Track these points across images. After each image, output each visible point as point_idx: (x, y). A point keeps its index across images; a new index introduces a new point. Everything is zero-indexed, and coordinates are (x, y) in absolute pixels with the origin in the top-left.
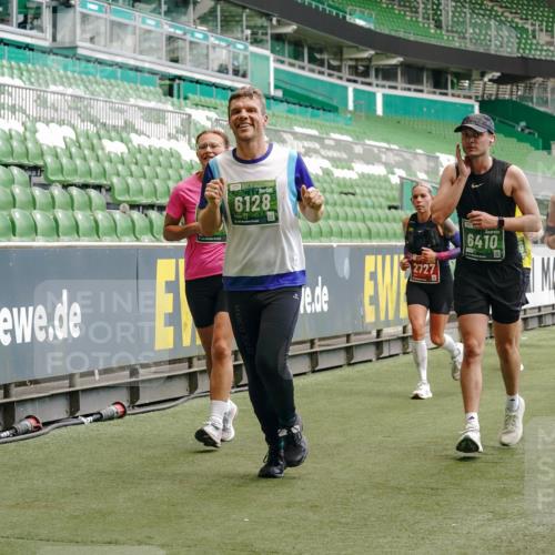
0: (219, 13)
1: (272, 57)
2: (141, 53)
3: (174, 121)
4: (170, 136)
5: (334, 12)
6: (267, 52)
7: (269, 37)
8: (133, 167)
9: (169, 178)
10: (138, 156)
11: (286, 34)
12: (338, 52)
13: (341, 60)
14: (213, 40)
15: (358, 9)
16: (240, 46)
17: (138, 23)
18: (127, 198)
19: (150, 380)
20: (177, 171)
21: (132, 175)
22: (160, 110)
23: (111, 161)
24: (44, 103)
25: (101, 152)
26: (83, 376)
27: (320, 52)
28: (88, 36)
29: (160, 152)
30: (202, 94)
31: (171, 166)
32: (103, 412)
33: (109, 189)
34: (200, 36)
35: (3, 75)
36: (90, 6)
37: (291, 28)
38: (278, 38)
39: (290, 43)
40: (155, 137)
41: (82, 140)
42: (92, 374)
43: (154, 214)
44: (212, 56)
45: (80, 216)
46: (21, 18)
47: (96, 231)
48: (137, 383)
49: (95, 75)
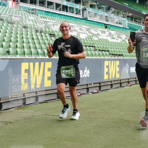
0: (116, 11)
1: (127, 20)
2: (100, 19)
3: (107, 33)
4: (107, 36)
5: (139, 11)
6: (126, 19)
7: (126, 16)
8: (99, 43)
9: (106, 45)
10: (100, 40)
11: (129, 16)
12: (140, 20)
13: (141, 21)
14: (115, 17)
15: (144, 11)
16: (120, 18)
17: (100, 13)
18: (98, 49)
19: (103, 86)
20: (108, 43)
21: (99, 44)
22: (104, 31)
23: (95, 41)
24: (81, 30)
25: (93, 40)
26: (90, 84)
27: (137, 19)
28: (90, 16)
29: (105, 40)
30: (113, 28)
31: (107, 42)
32: (94, 92)
33: (95, 47)
34: (112, 16)
35: (73, 24)
36: (90, 10)
37: (130, 15)
38: (128, 16)
39: (130, 18)
40: (104, 36)
41: (89, 37)
42: (92, 84)
43: (104, 52)
44: (115, 20)
45: (89, 52)
46: (76, 12)
47: (92, 55)
48: (101, 86)
49: (91, 24)
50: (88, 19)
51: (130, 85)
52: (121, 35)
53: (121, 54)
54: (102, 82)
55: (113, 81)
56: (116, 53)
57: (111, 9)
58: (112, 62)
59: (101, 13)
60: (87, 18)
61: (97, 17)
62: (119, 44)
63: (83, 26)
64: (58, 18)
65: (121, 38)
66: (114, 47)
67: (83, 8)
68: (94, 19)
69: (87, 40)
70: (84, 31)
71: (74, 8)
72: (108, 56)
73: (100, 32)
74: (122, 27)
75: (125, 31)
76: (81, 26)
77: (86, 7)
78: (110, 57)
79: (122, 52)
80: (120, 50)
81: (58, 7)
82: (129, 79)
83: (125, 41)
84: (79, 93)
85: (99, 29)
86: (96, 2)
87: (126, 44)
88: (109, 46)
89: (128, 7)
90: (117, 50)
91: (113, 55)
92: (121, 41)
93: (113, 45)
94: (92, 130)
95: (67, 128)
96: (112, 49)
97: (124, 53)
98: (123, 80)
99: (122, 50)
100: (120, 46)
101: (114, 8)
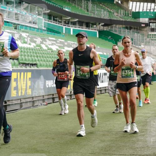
0: (29, 7)
1: (43, 19)
2: (8, 18)
3: (17, 36)
5: (60, 7)
6: (41, 18)
7: (42, 14)
11: (47, 13)
12: (61, 18)
13: (62, 20)
14: (27, 14)
15: (66, 6)
16: (35, 16)
22: (13, 33)
27: (56, 17)
30: (25, 29)
34: (24, 13)
37: (48, 11)
38: (45, 14)
39: (48, 15)
44: (27, 19)
48: (6, 105)
51: (45, 103)
52: (35, 38)
53: (34, 63)
55: (23, 99)
56: (27, 62)
57: (23, 4)
58: (22, 73)
59: (9, 9)
62: (32, 50)
65: (35, 42)
66: (26, 53)
72: (17, 65)
74: (37, 27)
75: (41, 33)
78: (19, 68)
79: (36, 61)
80: (33, 57)
82: (45, 96)
83: (40, 46)
85: (6, 31)
87: (42, 50)
90: (29, 57)
91: (24, 65)
92: (34, 47)
93: (25, 52)
96: (23, 57)
97: (38, 62)
98: (36, 97)
99: (36, 58)
100: (33, 53)
101: (27, 3)
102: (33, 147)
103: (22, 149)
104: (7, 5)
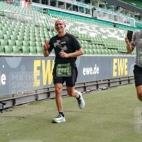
0: (124, 11)
1: (135, 20)
2: (109, 19)
3: (116, 32)
4: (115, 35)
6: (134, 19)
7: (134, 16)
8: (108, 41)
10: (109, 39)
14: (123, 16)
16: (128, 18)
17: (109, 13)
18: (107, 47)
19: (112, 82)
20: (117, 42)
21: (108, 42)
22: (113, 30)
23: (104, 40)
24: (91, 29)
25: (102, 38)
26: (99, 81)
28: (99, 15)
29: (113, 38)
30: (121, 27)
31: (115, 41)
32: (103, 88)
33: (104, 45)
34: (121, 15)
35: (83, 23)
36: (99, 10)
37: (138, 14)
38: (136, 16)
39: (138, 17)
40: (112, 35)
41: (98, 36)
42: (101, 81)
43: (112, 50)
44: (123, 19)
45: (98, 50)
46: (86, 12)
47: (101, 53)
48: (110, 83)
49: (100, 23)
50: (98, 18)
54: (111, 79)
55: (122, 78)
56: (124, 51)
57: (120, 9)
58: (121, 59)
60: (96, 18)
61: (106, 16)
63: (92, 25)
64: (69, 18)
66: (123, 45)
67: (92, 8)
68: (104, 18)
69: (96, 39)
70: (93, 30)
71: (84, 8)
72: (117, 54)
73: (108, 31)
74: (130, 26)
75: (133, 30)
76: (91, 25)
77: (95, 7)
78: (118, 55)
81: (69, 7)
84: (89, 89)
85: (108, 28)
86: (105, 2)
88: (118, 44)
89: (135, 6)
91: (122, 53)
93: (122, 44)
94: (102, 125)
95: (78, 123)
96: (121, 47)
98: (131, 77)
101: (123, 8)
102: (130, 113)
103: (122, 114)
104: (108, 9)
